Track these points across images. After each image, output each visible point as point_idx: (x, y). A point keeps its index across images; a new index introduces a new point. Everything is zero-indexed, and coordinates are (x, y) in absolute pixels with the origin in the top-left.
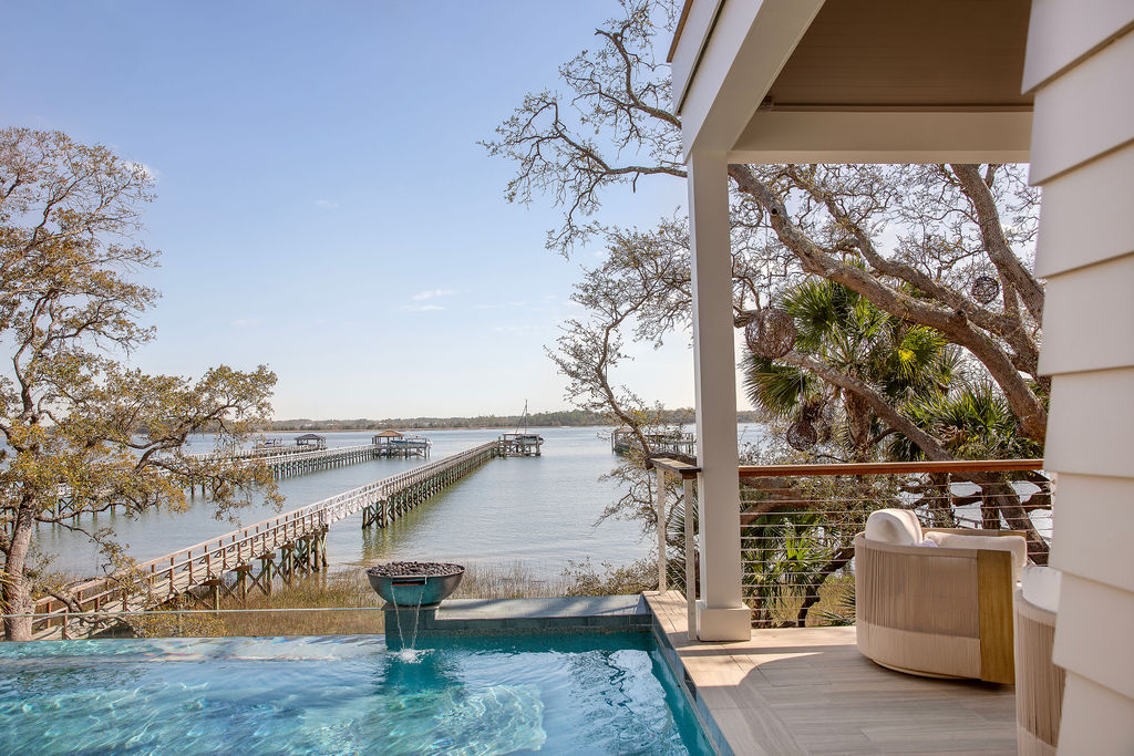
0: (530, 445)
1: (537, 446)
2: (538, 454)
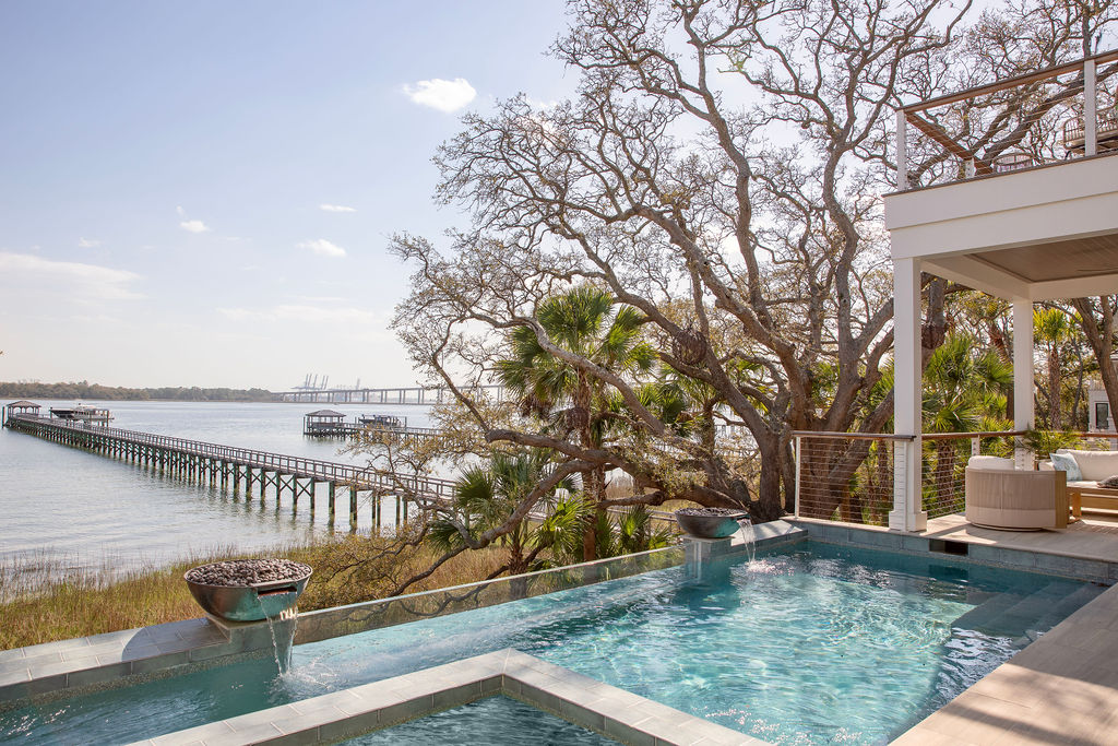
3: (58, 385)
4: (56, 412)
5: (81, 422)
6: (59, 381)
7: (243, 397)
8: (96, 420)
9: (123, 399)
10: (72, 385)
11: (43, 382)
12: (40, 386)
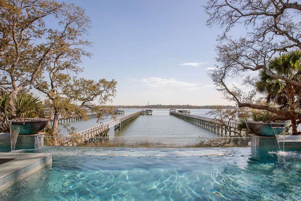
0: (149, 112)
1: (151, 112)
2: (151, 114)
3: (183, 106)
4: (179, 111)
5: (184, 113)
6: (183, 105)
7: (225, 107)
8: (187, 113)
9: (197, 108)
10: (186, 105)
11: (180, 105)
12: (179, 106)
